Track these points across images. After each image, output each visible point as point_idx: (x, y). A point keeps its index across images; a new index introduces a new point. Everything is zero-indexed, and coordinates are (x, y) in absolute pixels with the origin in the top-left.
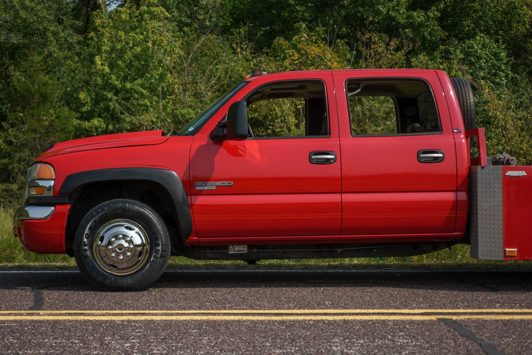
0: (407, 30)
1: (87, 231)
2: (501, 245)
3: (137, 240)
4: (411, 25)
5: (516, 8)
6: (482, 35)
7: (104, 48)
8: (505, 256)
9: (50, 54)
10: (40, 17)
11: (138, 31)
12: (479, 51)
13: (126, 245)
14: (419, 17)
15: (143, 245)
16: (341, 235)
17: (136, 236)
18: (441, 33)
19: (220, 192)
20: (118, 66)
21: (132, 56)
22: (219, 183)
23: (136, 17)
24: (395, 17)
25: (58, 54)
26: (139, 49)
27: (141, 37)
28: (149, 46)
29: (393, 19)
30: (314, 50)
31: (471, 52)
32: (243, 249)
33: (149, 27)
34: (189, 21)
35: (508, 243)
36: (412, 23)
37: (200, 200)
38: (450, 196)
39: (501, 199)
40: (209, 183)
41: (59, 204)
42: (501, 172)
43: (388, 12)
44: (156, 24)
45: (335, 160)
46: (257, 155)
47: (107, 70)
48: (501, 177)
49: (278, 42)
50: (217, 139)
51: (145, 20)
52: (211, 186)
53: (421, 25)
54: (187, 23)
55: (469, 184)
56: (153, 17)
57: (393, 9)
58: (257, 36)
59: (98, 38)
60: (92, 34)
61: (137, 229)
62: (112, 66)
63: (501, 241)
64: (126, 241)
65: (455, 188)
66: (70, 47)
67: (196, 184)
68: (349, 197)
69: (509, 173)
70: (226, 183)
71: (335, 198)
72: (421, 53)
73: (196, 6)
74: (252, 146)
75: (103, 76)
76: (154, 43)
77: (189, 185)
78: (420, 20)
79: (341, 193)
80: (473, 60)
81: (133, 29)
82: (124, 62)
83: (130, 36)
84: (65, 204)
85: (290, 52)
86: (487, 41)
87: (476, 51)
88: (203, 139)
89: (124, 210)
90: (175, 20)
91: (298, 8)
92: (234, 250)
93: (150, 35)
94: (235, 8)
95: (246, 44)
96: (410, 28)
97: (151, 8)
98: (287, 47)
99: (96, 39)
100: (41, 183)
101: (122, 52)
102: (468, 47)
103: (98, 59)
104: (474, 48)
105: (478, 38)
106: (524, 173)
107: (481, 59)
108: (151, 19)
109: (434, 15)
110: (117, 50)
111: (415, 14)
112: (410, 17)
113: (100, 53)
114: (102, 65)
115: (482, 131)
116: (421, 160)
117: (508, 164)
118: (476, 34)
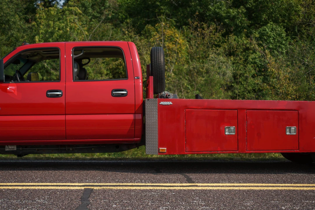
0: (226, 20)
2: (157, 146)
4: (228, 17)
5: (293, 7)
6: (272, 23)
7: (41, 31)
8: (159, 152)
9: (12, 35)
10: (5, 13)
11: (61, 21)
12: (269, 33)
14: (233, 12)
16: (66, 139)
18: (246, 22)
21: (58, 36)
23: (60, 13)
24: (219, 12)
26: (61, 32)
27: (63, 24)
28: (68, 30)
29: (217, 14)
30: (169, 32)
31: (264, 33)
32: (15, 148)
33: (68, 18)
34: (99, 15)
35: (161, 145)
36: (229, 16)
38: (131, 117)
39: (157, 119)
42: (157, 102)
43: (214, 10)
44: (73, 17)
45: (62, 95)
48: (157, 105)
49: (147, 28)
51: (66, 15)
53: (234, 17)
55: (142, 110)
56: (71, 13)
57: (218, 8)
58: (137, 24)
59: (38, 25)
60: (34, 23)
63: (157, 143)
65: (134, 112)
66: (25, 31)
68: (69, 117)
69: (162, 103)
71: (62, 118)
72: (231, 34)
73: (103, 6)
76: (71, 29)
78: (234, 14)
79: (66, 114)
80: (266, 38)
81: (59, 19)
82: (52, 39)
83: (57, 24)
85: (155, 33)
86: (274, 26)
87: (267, 33)
90: (91, 14)
91: (162, 7)
92: (8, 148)
93: (69, 24)
94: (129, 7)
95: (131, 29)
96: (228, 19)
98: (153, 30)
99: (36, 26)
101: (52, 33)
102: (263, 30)
103: (37, 38)
104: (266, 31)
105: (269, 25)
106: (171, 103)
107: (271, 37)
109: (242, 11)
110: (49, 32)
111: (231, 10)
112: (228, 12)
113: (38, 34)
114: (39, 41)
115: (151, 78)
116: (113, 95)
117: (167, 98)
118: (268, 23)
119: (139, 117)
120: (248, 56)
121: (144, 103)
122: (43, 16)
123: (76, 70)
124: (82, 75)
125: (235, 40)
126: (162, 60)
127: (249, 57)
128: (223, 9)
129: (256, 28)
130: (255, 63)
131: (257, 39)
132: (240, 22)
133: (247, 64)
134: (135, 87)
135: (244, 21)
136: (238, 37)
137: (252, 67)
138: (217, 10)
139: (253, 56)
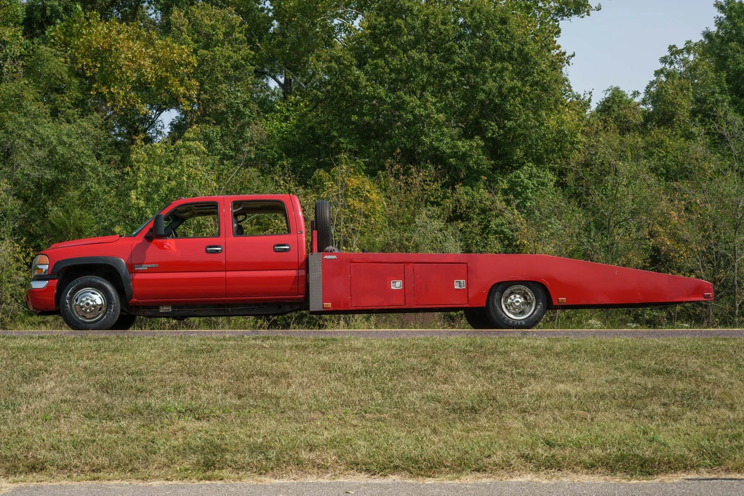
0: (451, 160)
1: (68, 295)
2: (321, 301)
3: (99, 302)
4: (455, 155)
5: (566, 136)
6: (530, 164)
7: (139, 182)
8: (324, 308)
9: (88, 190)
10: (78, 153)
11: (173, 165)
12: (526, 181)
13: (91, 303)
14: (463, 147)
15: (102, 304)
16: (226, 297)
17: (98, 299)
18: (486, 163)
19: (150, 271)
20: (153, 199)
21: (167, 190)
22: (150, 266)
23: (171, 151)
24: (438, 148)
25: (96, 188)
26: (174, 183)
27: (176, 171)
28: (184, 180)
29: (437, 149)
30: (354, 182)
31: (517, 182)
32: (168, 309)
33: (185, 161)
34: (233, 154)
35: (325, 301)
36: (456, 153)
37: (138, 276)
38: (293, 273)
39: (321, 273)
40: (143, 265)
41: (51, 279)
42: (321, 256)
43: (431, 143)
44: (192, 158)
45: (221, 251)
46: (173, 248)
47: (142, 203)
48: (321, 259)
49: (318, 175)
50: (149, 238)
51: (181, 155)
52: (144, 267)
53: (464, 154)
54: (232, 156)
55: (306, 265)
56: (190, 151)
57: (438, 140)
58: (301, 168)
59: (134, 172)
60: (128, 169)
61: (100, 295)
62: (148, 200)
63: (321, 299)
64: (92, 301)
65: (297, 268)
66: (109, 182)
67: (135, 266)
68: (230, 274)
69: (326, 257)
70: (154, 265)
71: (222, 274)
72: (458, 184)
73: (241, 138)
74: (170, 243)
75: (139, 209)
76: (189, 177)
77: (131, 267)
78: (464, 150)
79: (226, 271)
80: (520, 190)
81: (169, 162)
82: (159, 196)
83: (165, 170)
84: (55, 279)
85: (329, 184)
86: (535, 170)
87: (522, 181)
88: (140, 240)
89: (91, 282)
90: (219, 153)
91: (342, 140)
92: (163, 309)
93: (186, 169)
94: (284, 139)
95: (289, 176)
96: (454, 157)
97: (187, 142)
98: (327, 178)
99: (131, 173)
100: (40, 267)
101: (158, 186)
102: (515, 176)
103: (133, 194)
104: (520, 178)
105: (525, 168)
106: (335, 257)
107: (528, 189)
108: (187, 153)
109: (478, 144)
110: (152, 184)
111: (460, 143)
112: (455, 146)
113: (135, 187)
114: (137, 199)
115: (315, 232)
116: (275, 251)
117: (331, 252)
118: (523, 164)
119: (303, 273)
120: (489, 221)
121: (307, 259)
122: (144, 158)
123: (235, 225)
124: (240, 231)
125: (467, 194)
126: (328, 215)
127: (491, 223)
128: (445, 142)
129: (504, 174)
130: (502, 232)
131: (505, 192)
132: (475, 162)
133: (487, 234)
134: (299, 242)
135: (481, 160)
136: (472, 188)
137: (496, 238)
138: (436, 144)
139: (498, 221)
